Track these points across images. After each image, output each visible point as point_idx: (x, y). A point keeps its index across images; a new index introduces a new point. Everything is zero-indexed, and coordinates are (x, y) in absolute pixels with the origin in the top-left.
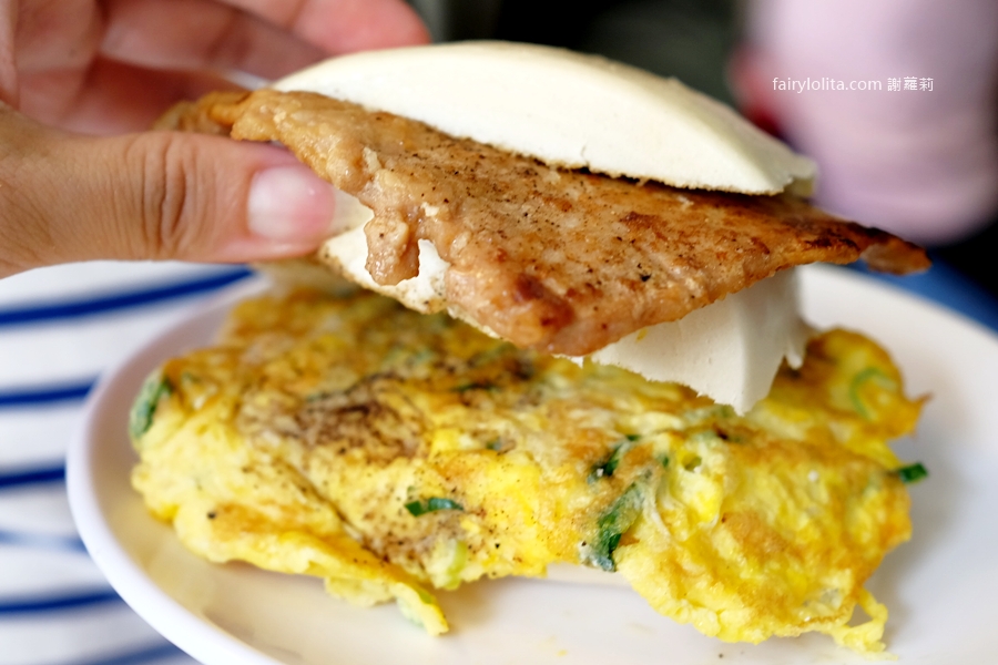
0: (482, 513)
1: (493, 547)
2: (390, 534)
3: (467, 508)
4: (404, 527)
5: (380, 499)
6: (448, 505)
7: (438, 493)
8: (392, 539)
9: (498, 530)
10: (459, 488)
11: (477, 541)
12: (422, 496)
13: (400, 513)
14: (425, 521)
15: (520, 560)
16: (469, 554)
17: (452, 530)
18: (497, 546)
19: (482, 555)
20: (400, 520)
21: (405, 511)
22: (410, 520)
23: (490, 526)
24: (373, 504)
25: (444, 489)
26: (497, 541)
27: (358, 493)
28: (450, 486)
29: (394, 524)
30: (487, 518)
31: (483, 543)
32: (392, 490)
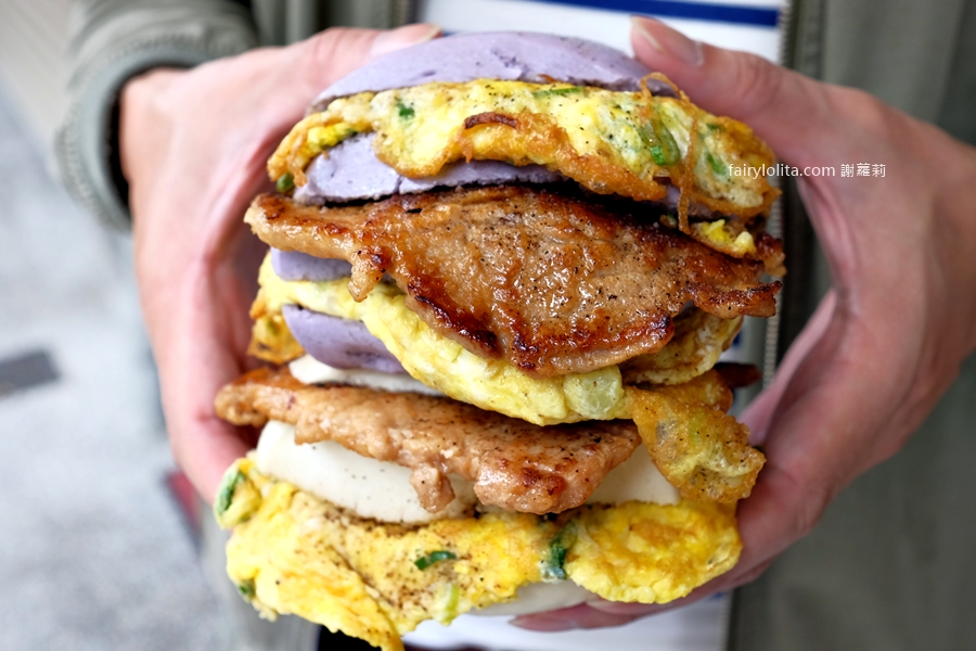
0: (468, 557)
1: (479, 580)
2: (404, 587)
3: (458, 555)
4: (414, 581)
5: (398, 562)
6: (445, 556)
7: (437, 547)
8: (405, 591)
9: (481, 567)
10: (452, 542)
11: (466, 581)
12: (426, 552)
13: (412, 571)
14: (430, 572)
15: (499, 586)
16: (461, 591)
17: (448, 575)
18: (482, 579)
19: (472, 590)
20: (412, 576)
21: (415, 568)
22: (419, 574)
23: (476, 565)
24: (393, 565)
25: (442, 545)
26: (482, 576)
27: (382, 559)
28: (445, 542)
29: (407, 580)
30: (473, 560)
31: (472, 580)
32: (406, 554)
